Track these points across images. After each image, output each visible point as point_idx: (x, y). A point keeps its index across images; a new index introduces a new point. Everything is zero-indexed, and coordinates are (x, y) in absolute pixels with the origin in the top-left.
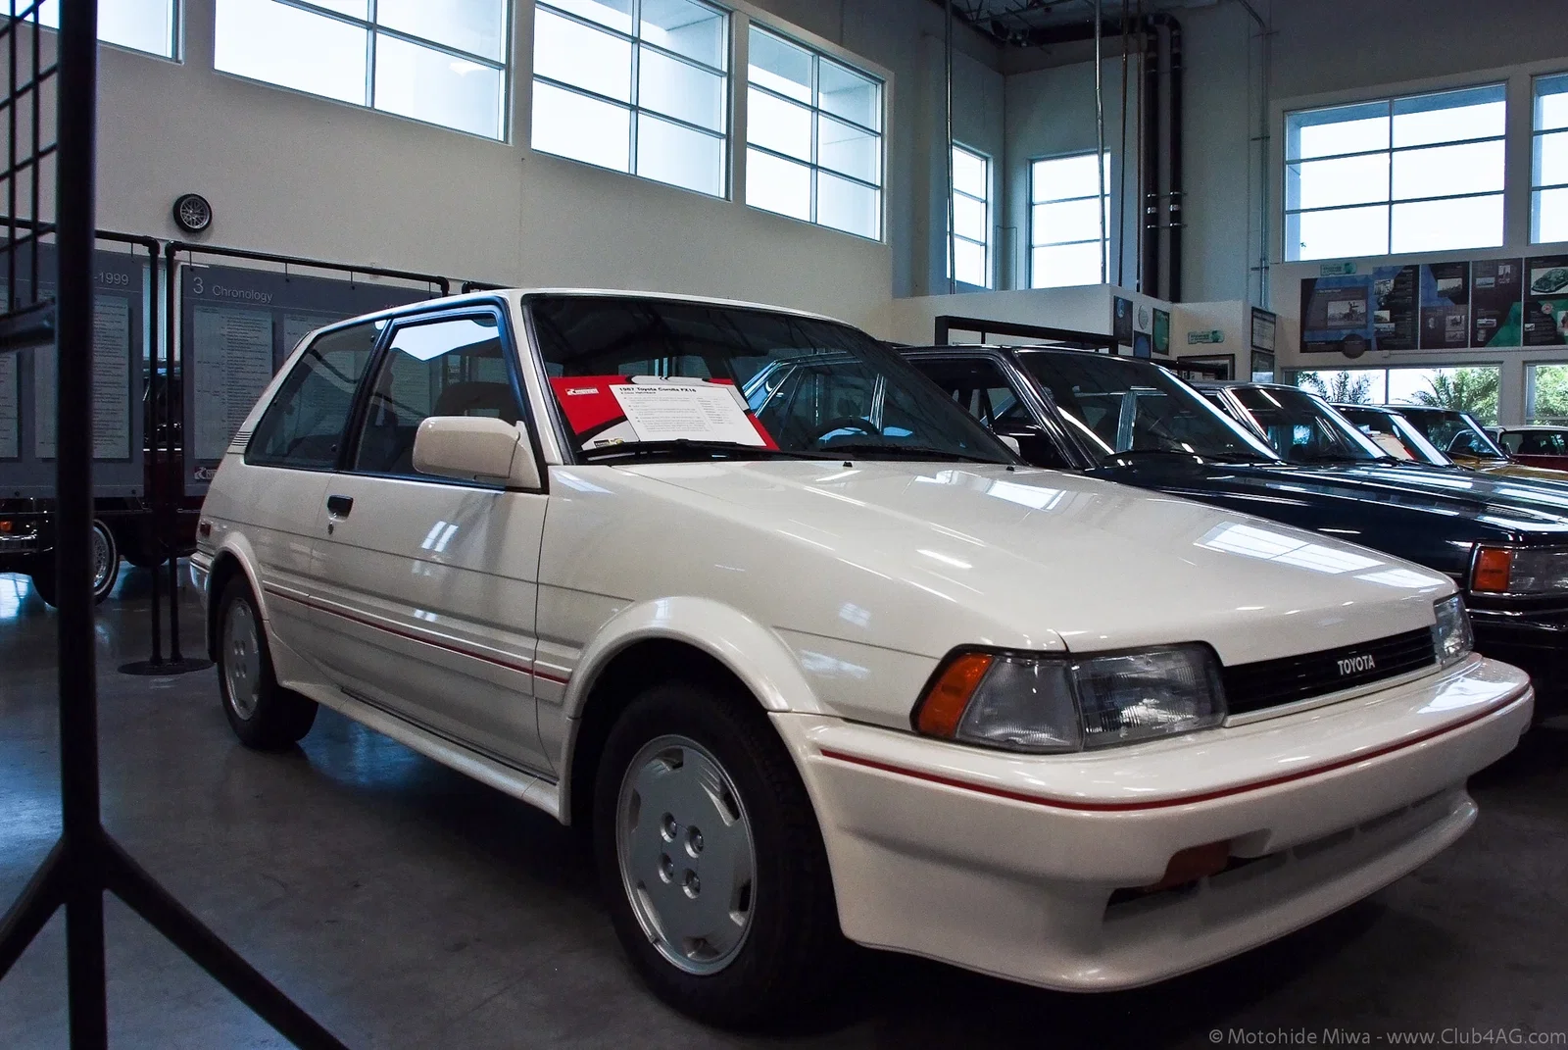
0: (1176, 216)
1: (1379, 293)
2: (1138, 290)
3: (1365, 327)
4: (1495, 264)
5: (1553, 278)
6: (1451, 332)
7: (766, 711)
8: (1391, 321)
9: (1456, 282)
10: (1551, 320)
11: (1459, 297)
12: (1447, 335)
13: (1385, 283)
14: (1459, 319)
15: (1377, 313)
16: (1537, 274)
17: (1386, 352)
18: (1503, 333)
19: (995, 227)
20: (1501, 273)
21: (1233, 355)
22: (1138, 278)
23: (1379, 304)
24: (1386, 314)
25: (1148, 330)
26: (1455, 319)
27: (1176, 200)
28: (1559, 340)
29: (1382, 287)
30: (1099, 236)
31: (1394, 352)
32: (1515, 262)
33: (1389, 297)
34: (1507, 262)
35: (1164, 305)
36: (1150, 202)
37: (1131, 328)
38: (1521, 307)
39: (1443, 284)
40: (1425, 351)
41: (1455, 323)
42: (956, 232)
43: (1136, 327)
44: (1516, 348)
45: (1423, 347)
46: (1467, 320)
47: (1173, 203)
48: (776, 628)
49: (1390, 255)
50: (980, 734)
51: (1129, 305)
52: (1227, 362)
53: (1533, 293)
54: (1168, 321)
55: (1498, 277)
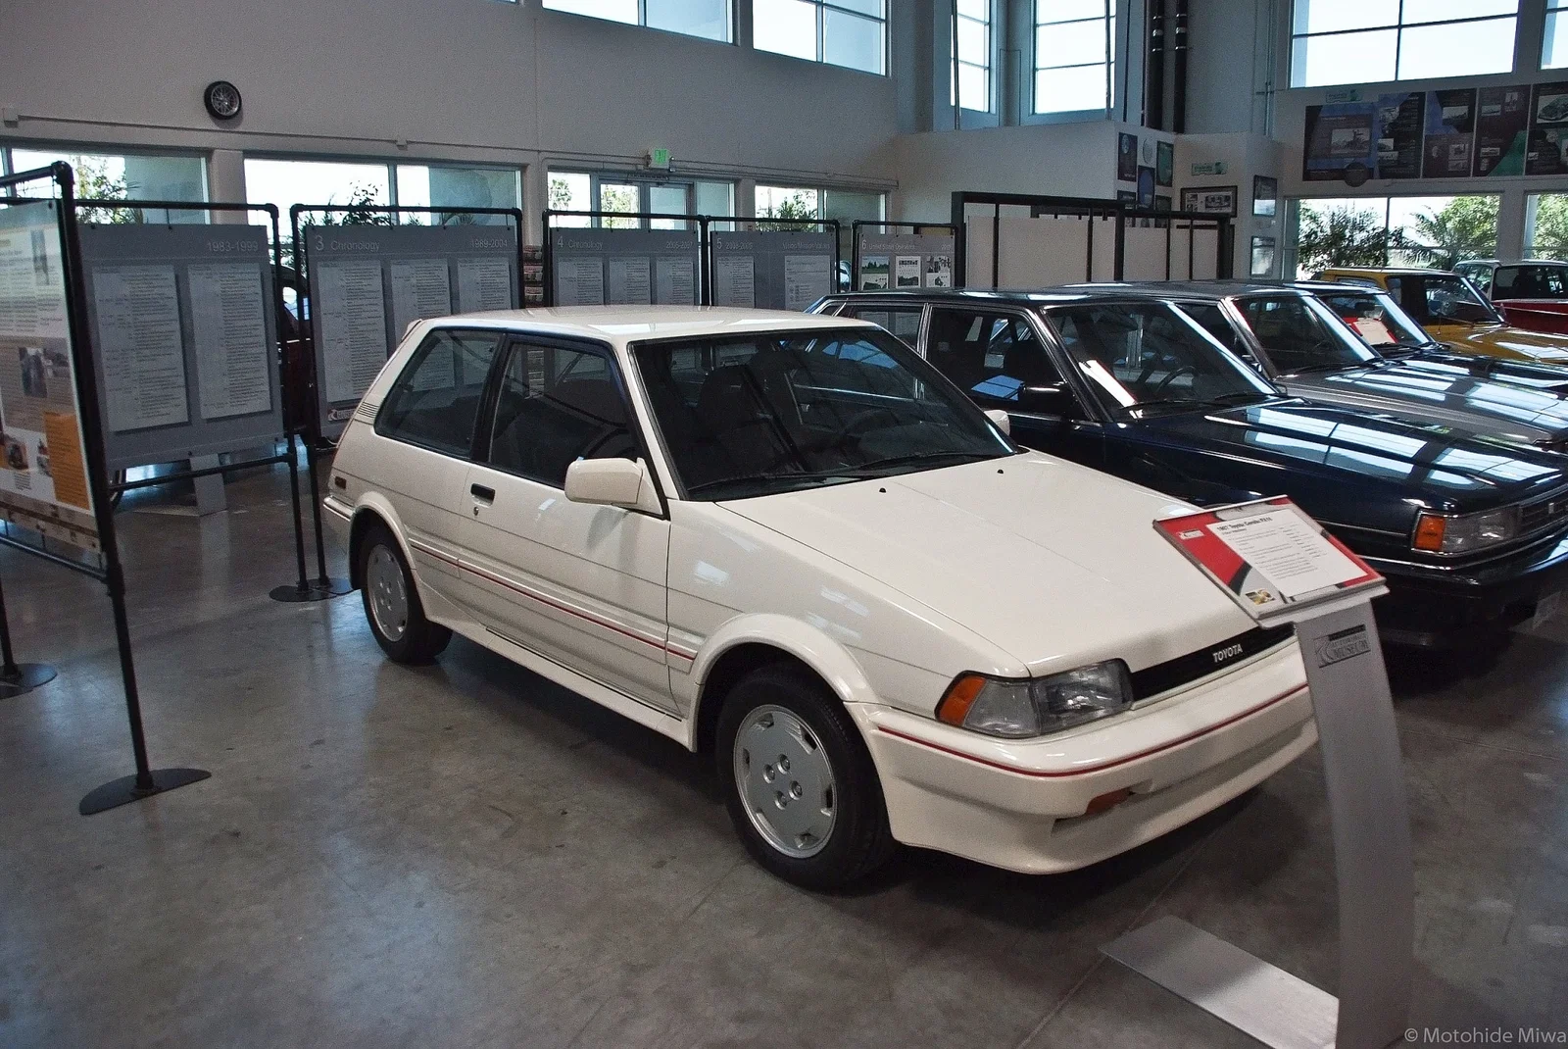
0: (1182, 39)
1: (1384, 120)
2: (1142, 124)
3: (1369, 154)
4: (1503, 90)
5: (1560, 106)
6: (1455, 161)
7: (842, 701)
8: (1394, 150)
9: (1462, 110)
10: (1555, 148)
11: (1463, 125)
12: (1451, 164)
13: (1389, 111)
14: (1462, 148)
15: (1380, 141)
16: (1544, 101)
17: (1388, 181)
18: (1506, 162)
19: (999, 51)
20: (1508, 100)
21: (1236, 187)
22: (1143, 109)
23: (1383, 132)
24: (1390, 142)
25: (1152, 164)
26: (1459, 148)
27: (1182, 22)
28: (1562, 169)
29: (1387, 115)
30: (1104, 59)
31: (1394, 180)
32: (1523, 89)
33: (1393, 125)
34: (1515, 89)
35: (1168, 137)
36: (1155, 25)
37: (1136, 162)
38: (1525, 135)
39: (1449, 112)
40: (1426, 179)
41: (1458, 151)
42: (960, 58)
43: (1140, 162)
44: (1519, 177)
45: (1425, 176)
46: (1470, 148)
47: (1179, 25)
48: (846, 645)
49: (1397, 83)
50: (976, 725)
51: (1133, 140)
52: (1230, 193)
53: (1539, 121)
54: (1172, 152)
55: (1504, 104)
